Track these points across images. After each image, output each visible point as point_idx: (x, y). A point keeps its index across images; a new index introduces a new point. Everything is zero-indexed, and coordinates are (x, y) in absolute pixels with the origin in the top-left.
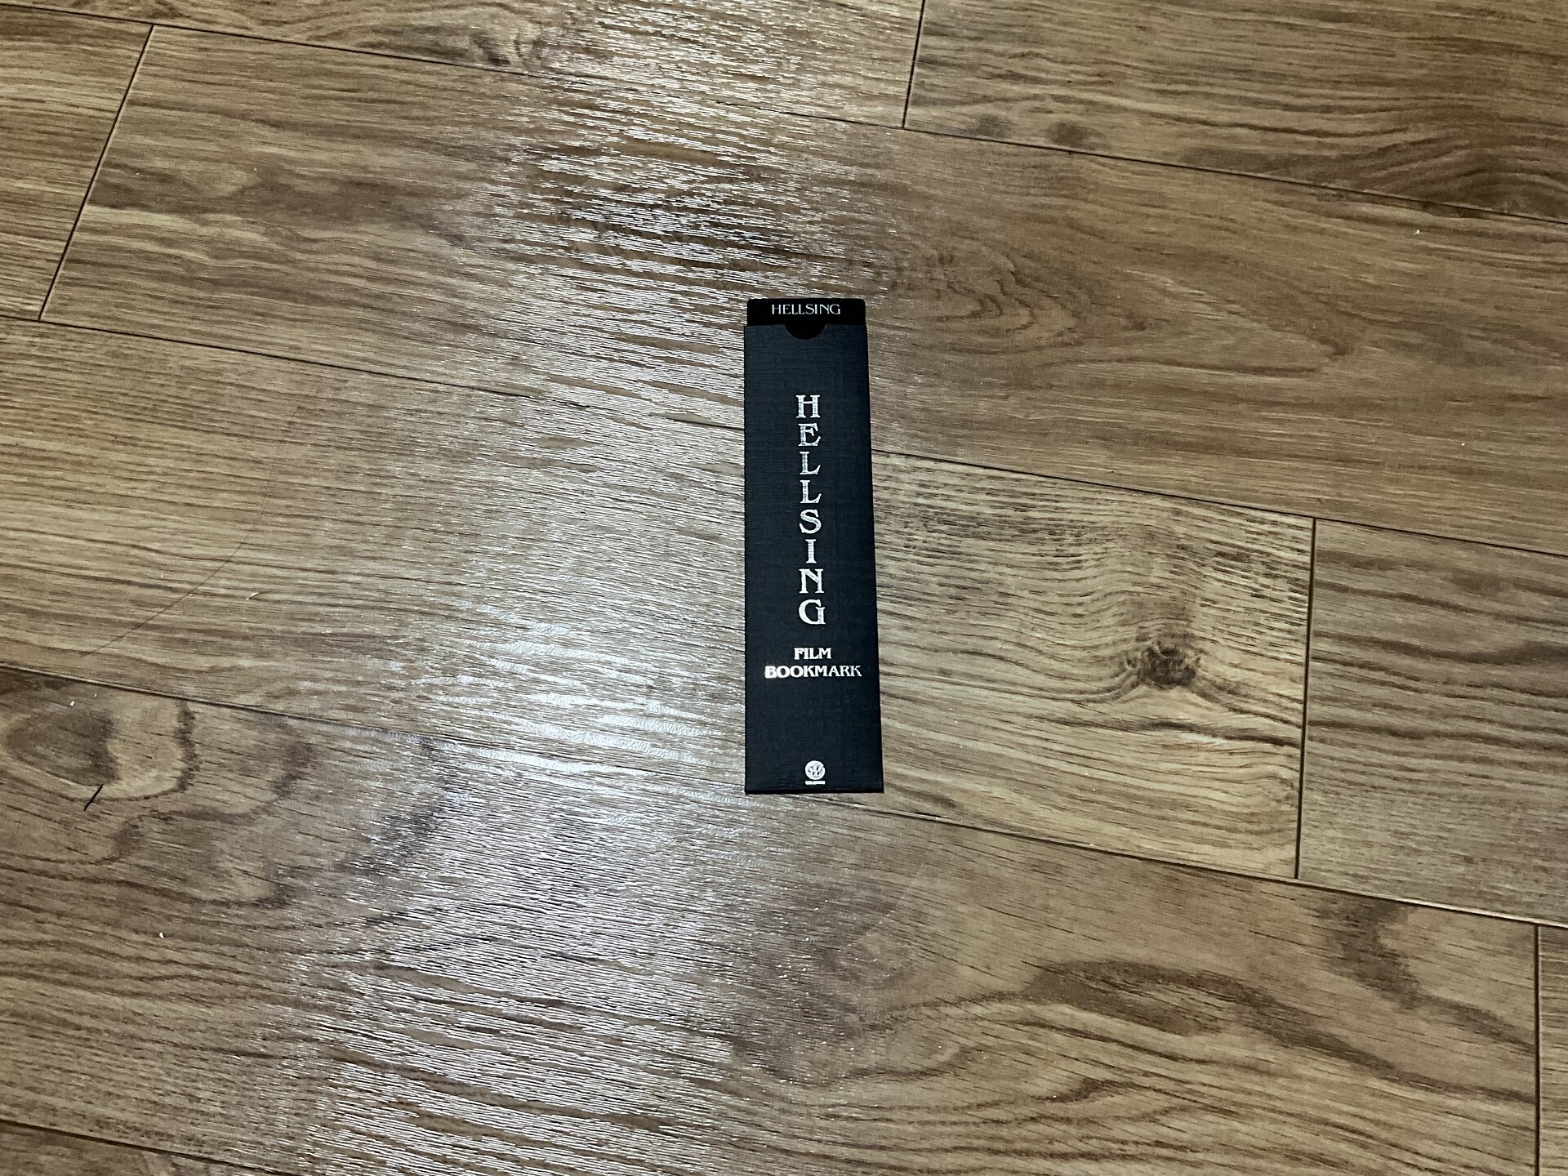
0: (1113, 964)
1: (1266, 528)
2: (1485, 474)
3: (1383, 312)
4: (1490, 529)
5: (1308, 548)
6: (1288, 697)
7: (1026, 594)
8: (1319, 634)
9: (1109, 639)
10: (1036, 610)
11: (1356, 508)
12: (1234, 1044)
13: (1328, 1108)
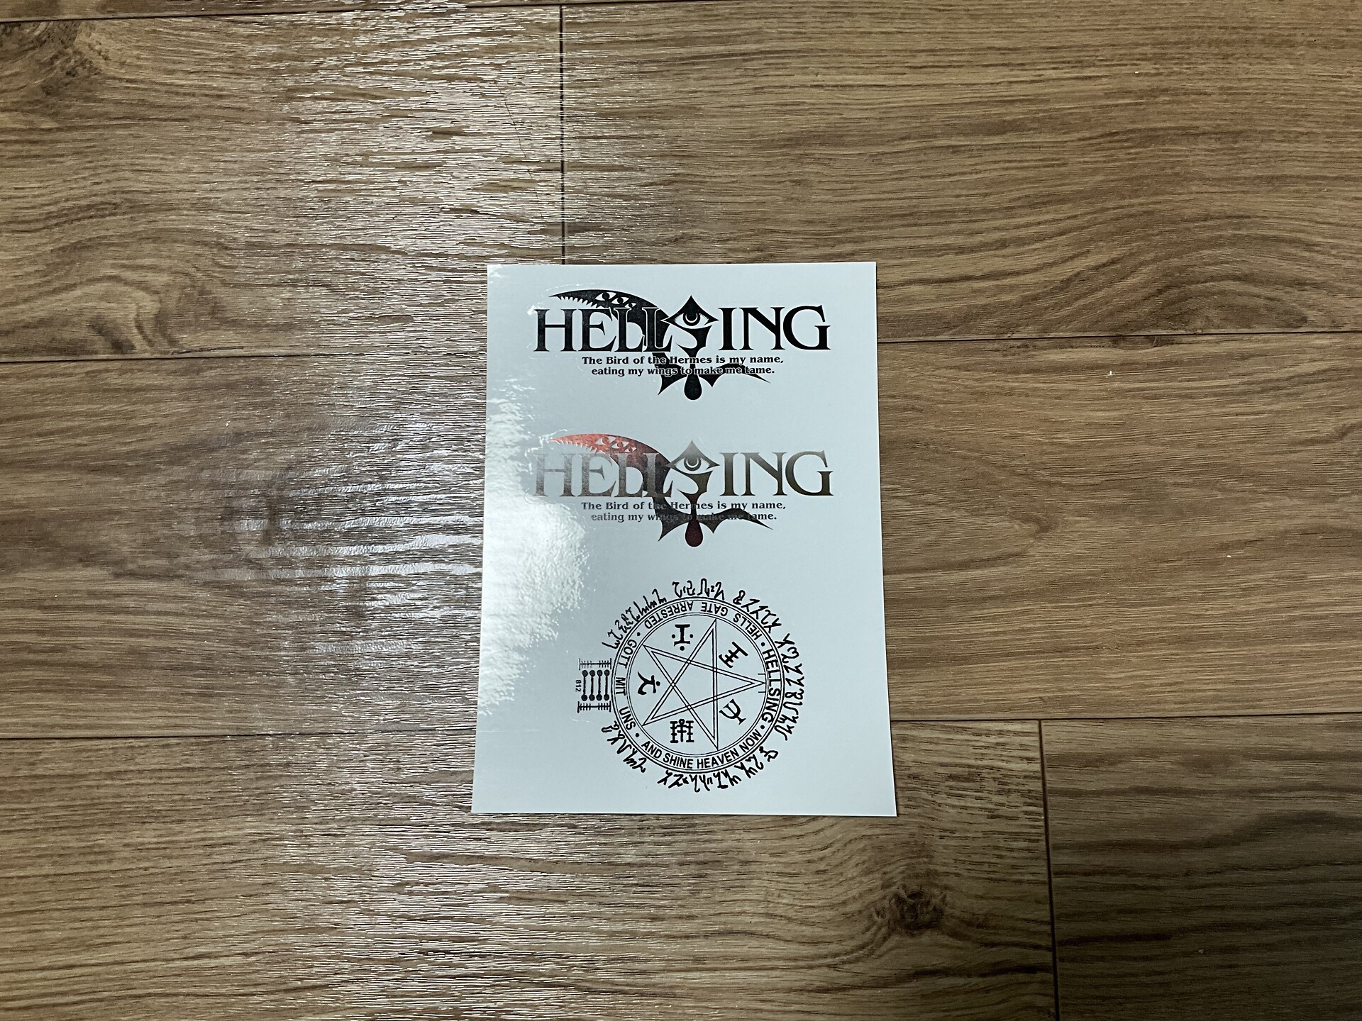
1: (993, 739)
2: (1206, 639)
3: (1083, 474)
4: (1215, 699)
5: (1037, 755)
6: (1035, 921)
7: (765, 857)
8: (1058, 847)
9: (855, 892)
10: (781, 874)
11: (1077, 700)
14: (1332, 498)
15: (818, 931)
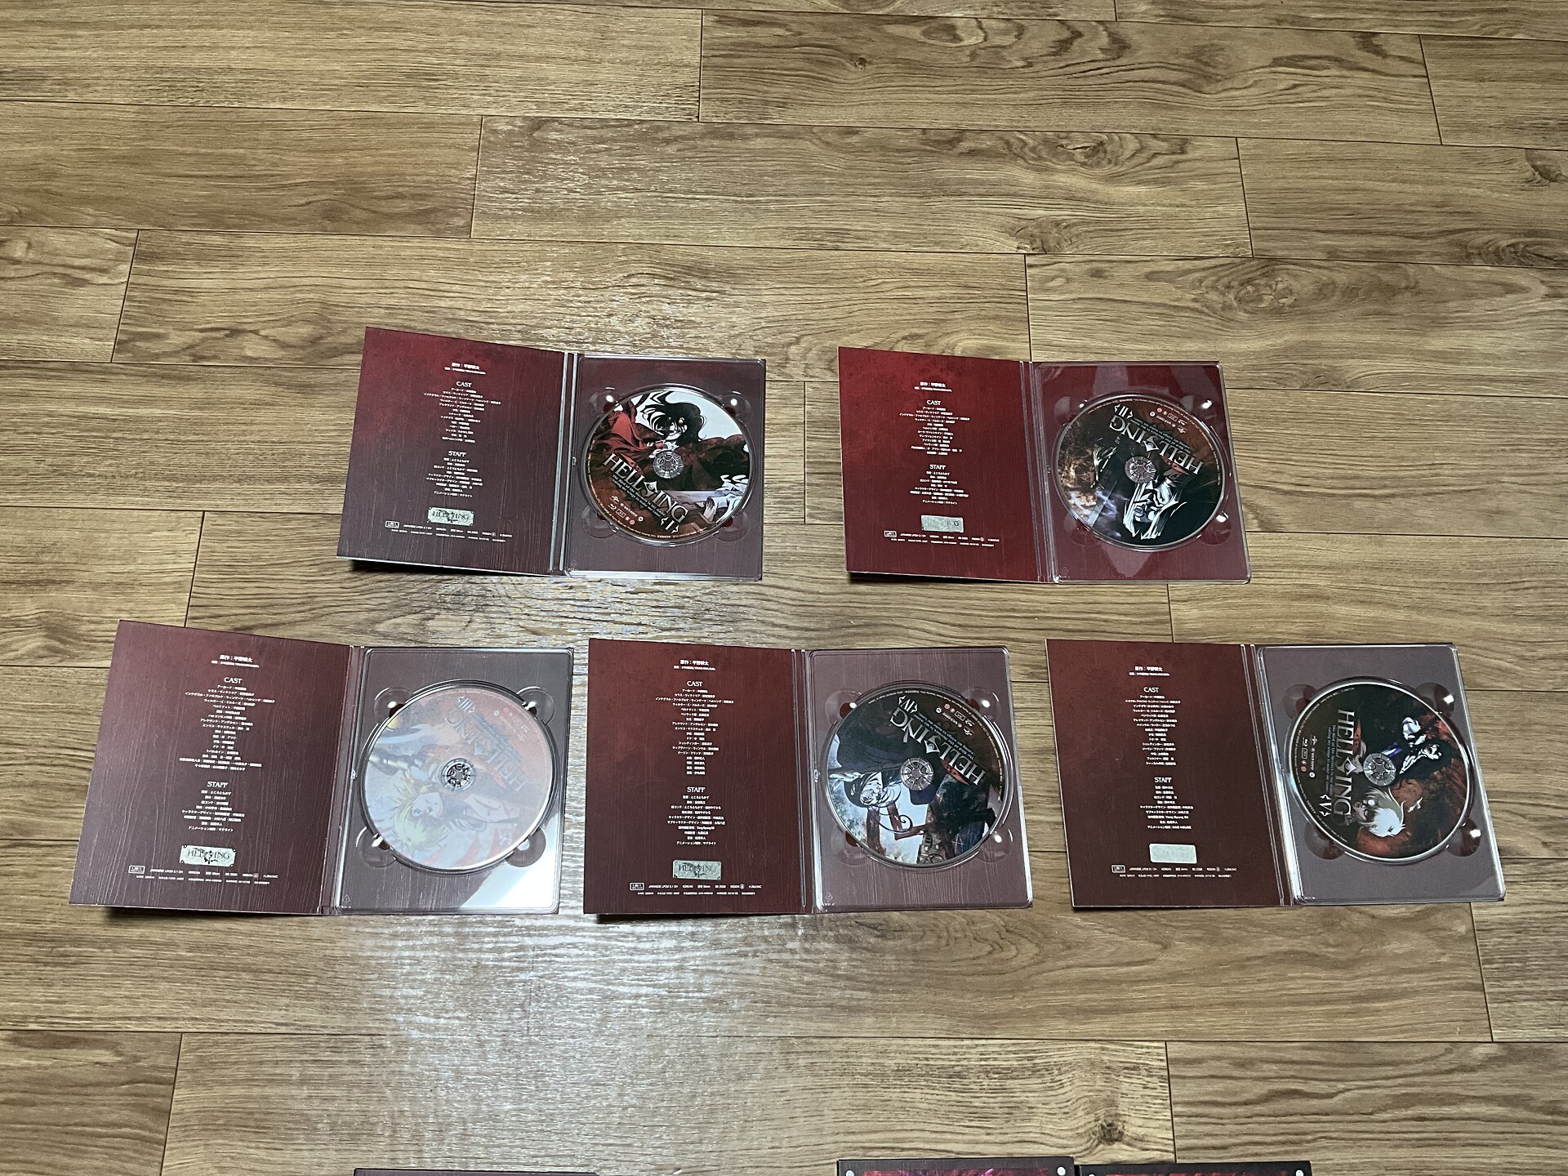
14: (1297, 937)
15: (1065, 1142)
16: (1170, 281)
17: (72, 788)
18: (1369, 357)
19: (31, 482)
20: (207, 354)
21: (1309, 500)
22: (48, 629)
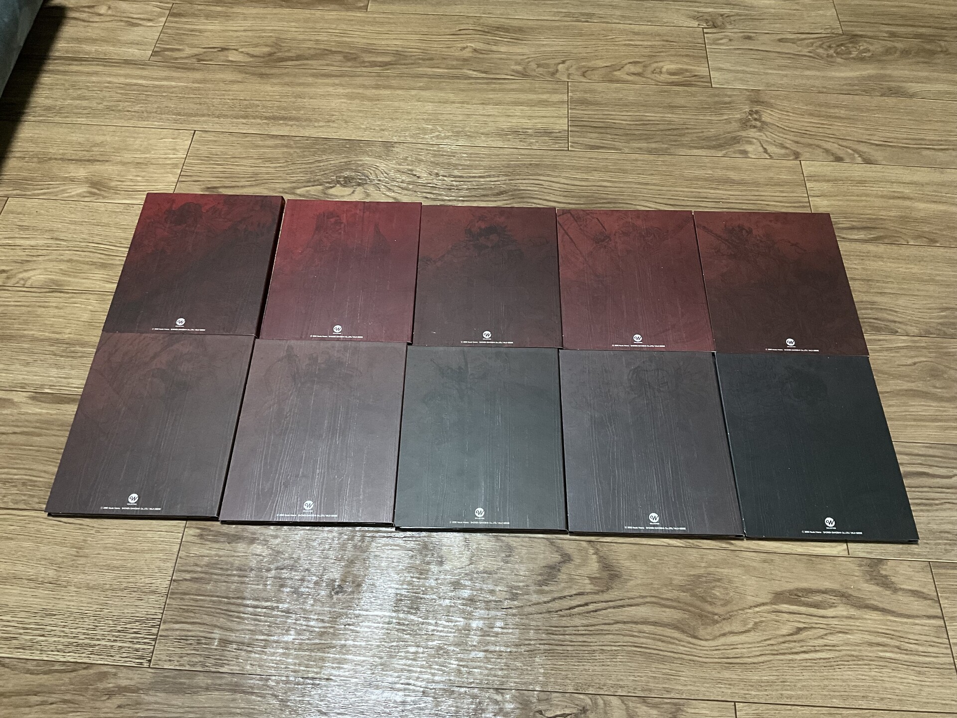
0: (797, 589)
12: (842, 610)
13: (876, 628)
16: (793, 43)
17: (93, 264)
18: (922, 83)
19: (93, 113)
20: (206, 58)
21: (894, 149)
22: (91, 183)
